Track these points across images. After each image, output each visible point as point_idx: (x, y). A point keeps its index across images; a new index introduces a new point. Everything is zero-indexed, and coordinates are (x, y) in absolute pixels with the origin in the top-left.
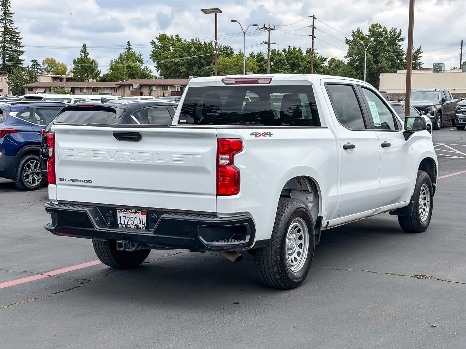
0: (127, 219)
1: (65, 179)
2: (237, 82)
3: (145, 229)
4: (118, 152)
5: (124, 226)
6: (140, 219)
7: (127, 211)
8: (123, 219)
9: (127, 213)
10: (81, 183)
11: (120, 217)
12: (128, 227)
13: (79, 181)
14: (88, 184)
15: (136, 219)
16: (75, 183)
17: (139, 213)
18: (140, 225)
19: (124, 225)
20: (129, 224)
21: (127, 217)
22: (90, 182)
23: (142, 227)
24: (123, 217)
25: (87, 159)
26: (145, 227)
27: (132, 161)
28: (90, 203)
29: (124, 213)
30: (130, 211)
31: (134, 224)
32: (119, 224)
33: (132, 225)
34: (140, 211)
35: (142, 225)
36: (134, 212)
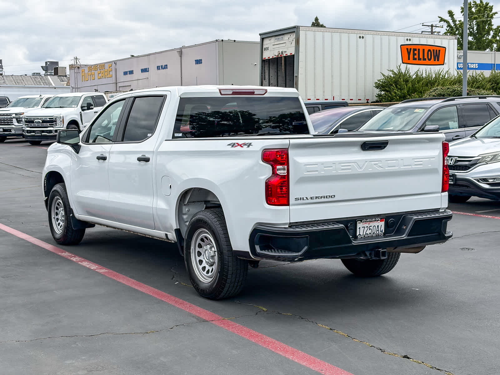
0: (366, 229)
1: (303, 198)
3: (383, 235)
4: (367, 162)
5: (363, 236)
6: (378, 226)
8: (362, 229)
10: (323, 200)
11: (360, 228)
12: (366, 237)
13: (320, 198)
14: (330, 199)
15: (374, 227)
16: (315, 201)
21: (366, 227)
22: (333, 196)
24: (363, 227)
25: (334, 173)
27: (381, 170)
31: (372, 233)
33: (370, 233)
35: (379, 232)
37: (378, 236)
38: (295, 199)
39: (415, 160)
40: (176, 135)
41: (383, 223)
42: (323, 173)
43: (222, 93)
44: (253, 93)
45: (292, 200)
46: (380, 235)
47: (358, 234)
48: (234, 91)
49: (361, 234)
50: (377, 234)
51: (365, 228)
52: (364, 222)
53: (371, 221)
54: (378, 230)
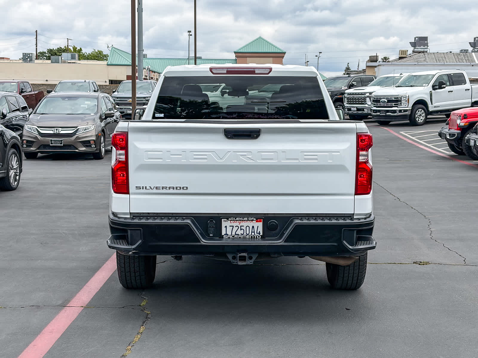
0: (235, 229)
1: (146, 187)
2: (228, 72)
3: (261, 238)
4: (230, 153)
5: (231, 237)
6: (253, 227)
7: (237, 219)
9: (236, 221)
10: (171, 191)
11: (226, 227)
12: (236, 238)
13: (168, 188)
14: (182, 191)
15: (248, 228)
16: (161, 191)
17: (253, 220)
18: (254, 234)
19: (231, 235)
20: (238, 235)
21: (236, 227)
22: (185, 188)
23: (256, 237)
24: (230, 226)
25: (184, 162)
26: (261, 235)
27: (250, 162)
28: (172, 214)
29: (232, 221)
30: (240, 219)
31: (245, 234)
32: (224, 235)
33: (242, 234)
34: (254, 218)
35: (256, 234)
36: (247, 219)
37: (253, 238)
38: (136, 187)
39: (305, 154)
40: (157, 115)
41: (260, 225)
42: (168, 161)
43: (214, 71)
44: (253, 72)
45: (132, 188)
46: (257, 238)
47: (223, 233)
48: (229, 70)
49: (229, 233)
50: (252, 237)
51: (234, 227)
52: (231, 220)
53: (243, 220)
54: (253, 231)
